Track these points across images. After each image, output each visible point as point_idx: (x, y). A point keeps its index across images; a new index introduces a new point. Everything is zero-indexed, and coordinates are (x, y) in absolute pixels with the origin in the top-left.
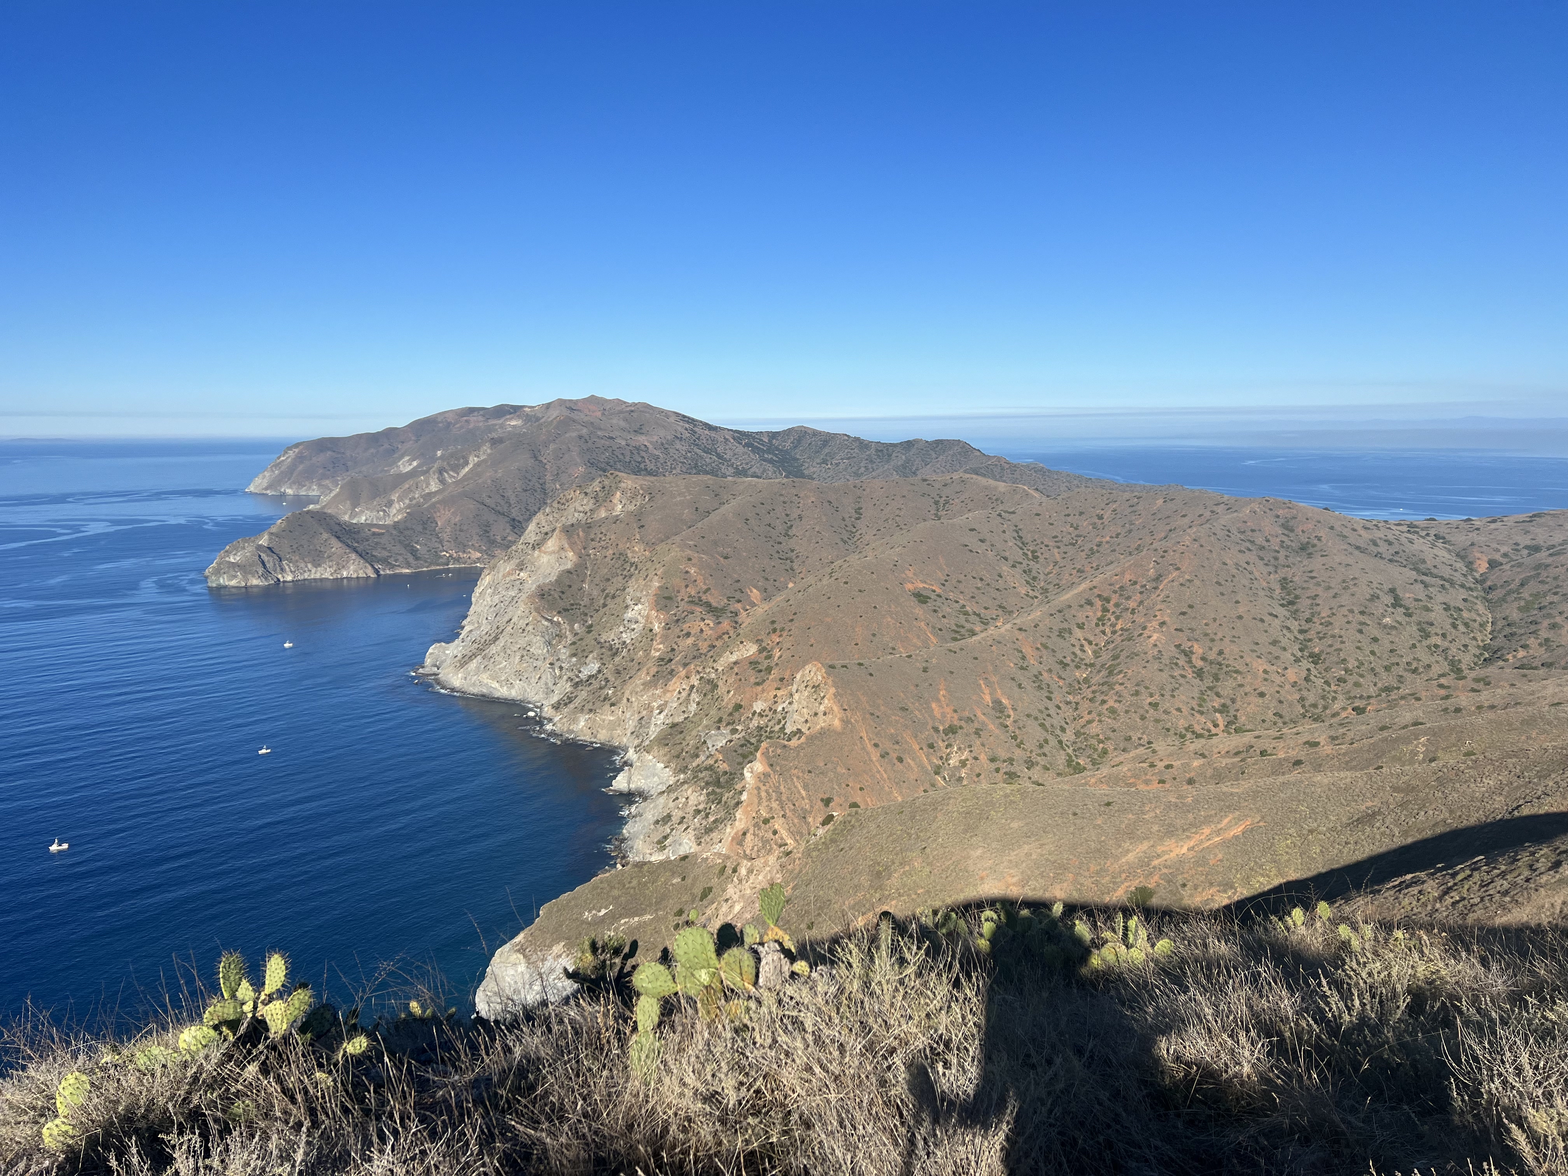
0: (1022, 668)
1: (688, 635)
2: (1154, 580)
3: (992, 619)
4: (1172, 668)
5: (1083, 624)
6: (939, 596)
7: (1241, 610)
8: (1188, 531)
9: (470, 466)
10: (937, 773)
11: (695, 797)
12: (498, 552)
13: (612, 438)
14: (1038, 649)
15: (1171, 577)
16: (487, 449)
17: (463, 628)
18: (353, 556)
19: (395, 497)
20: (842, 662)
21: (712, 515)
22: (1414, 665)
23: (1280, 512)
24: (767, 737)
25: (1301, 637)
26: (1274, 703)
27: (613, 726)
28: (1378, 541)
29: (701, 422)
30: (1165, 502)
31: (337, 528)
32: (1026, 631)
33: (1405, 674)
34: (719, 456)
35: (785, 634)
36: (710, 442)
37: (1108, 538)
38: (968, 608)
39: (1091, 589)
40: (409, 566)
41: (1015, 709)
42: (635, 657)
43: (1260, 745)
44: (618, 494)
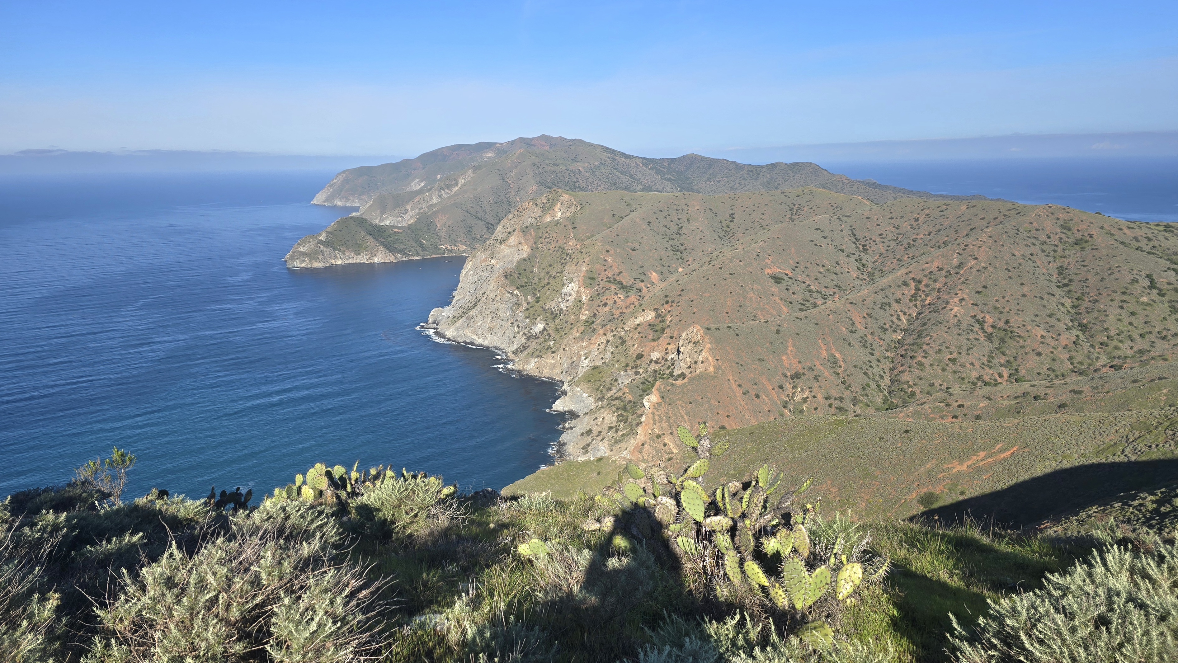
0: (851, 332)
1: (605, 305)
2: (956, 267)
3: (830, 295)
4: (968, 333)
5: (900, 299)
6: (791, 278)
7: (1025, 289)
8: (985, 230)
9: (459, 186)
10: (784, 407)
11: (610, 418)
12: (478, 246)
13: (556, 165)
14: (864, 317)
15: (970, 265)
16: (470, 173)
17: (454, 297)
18: (381, 248)
19: (409, 207)
20: (717, 326)
21: (625, 219)
22: (1165, 333)
23: (1060, 216)
24: (660, 378)
25: (1073, 311)
26: (1049, 360)
27: (553, 367)
28: (1140, 238)
29: (619, 152)
30: (967, 208)
31: (370, 228)
32: (855, 304)
33: (1156, 341)
34: (632, 177)
35: (674, 305)
36: (625, 167)
37: (922, 236)
38: (812, 287)
39: (907, 274)
40: (418, 255)
41: (844, 361)
42: (569, 320)
43: (1034, 391)
44: (559, 204)
